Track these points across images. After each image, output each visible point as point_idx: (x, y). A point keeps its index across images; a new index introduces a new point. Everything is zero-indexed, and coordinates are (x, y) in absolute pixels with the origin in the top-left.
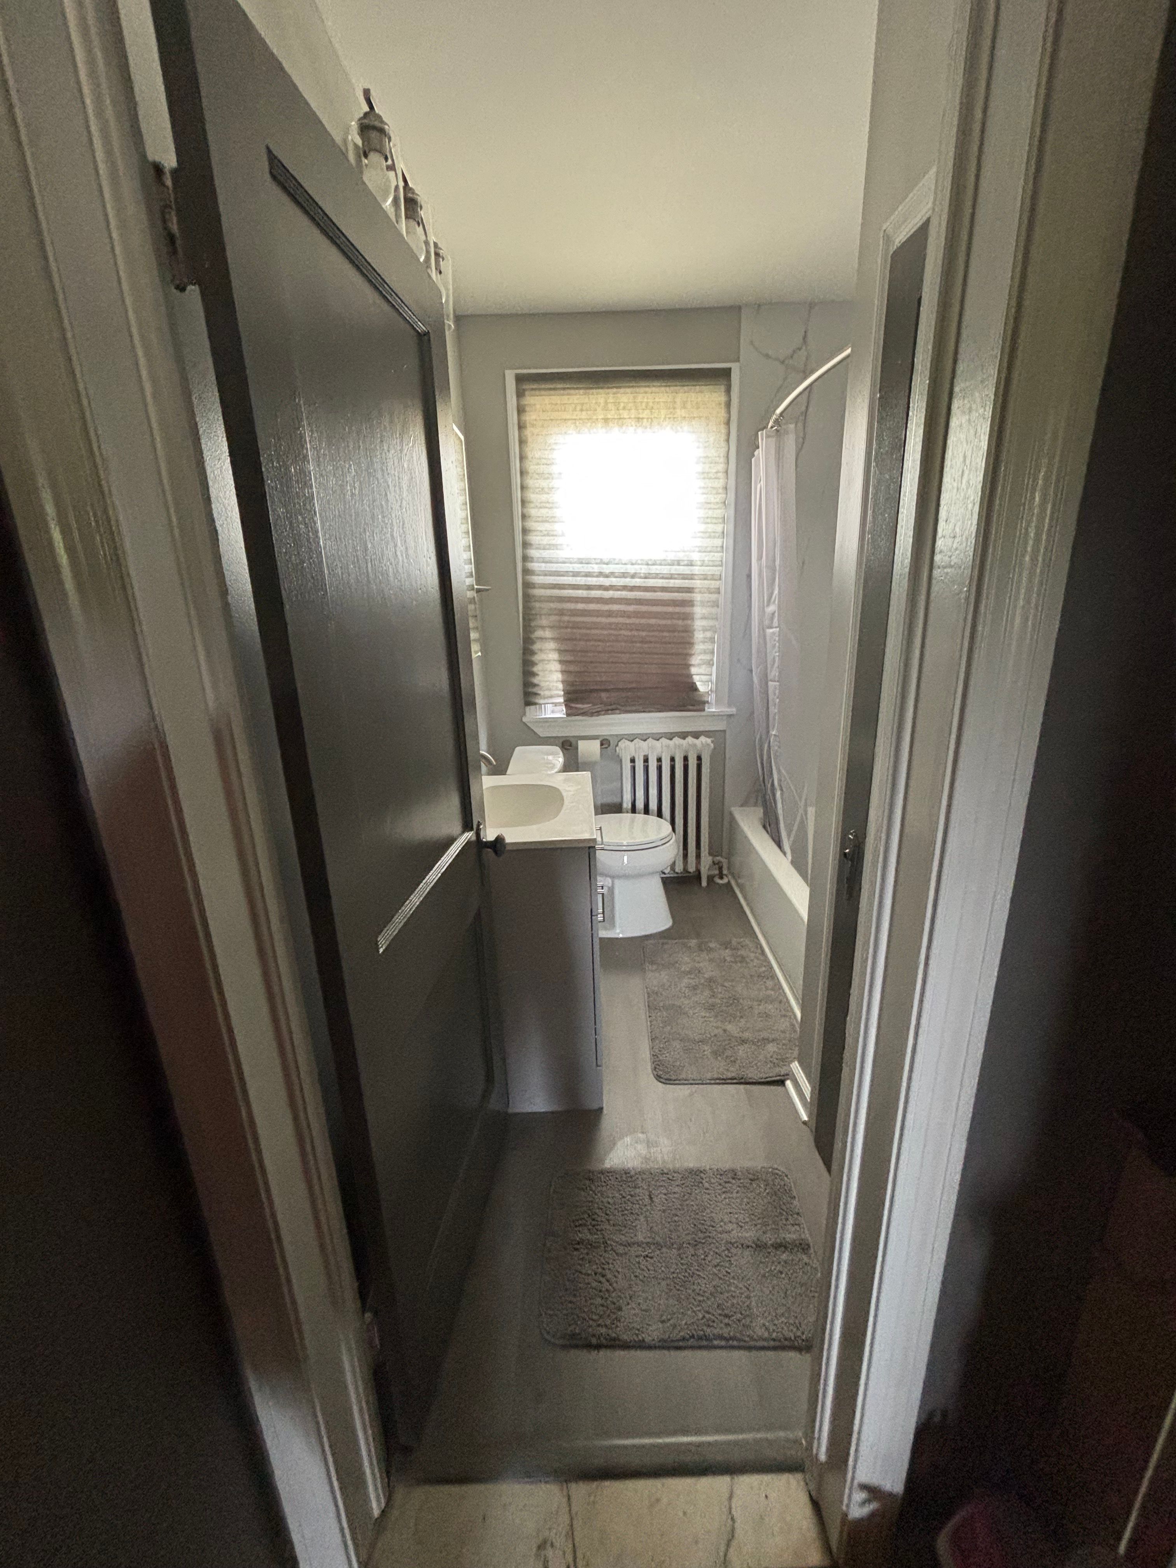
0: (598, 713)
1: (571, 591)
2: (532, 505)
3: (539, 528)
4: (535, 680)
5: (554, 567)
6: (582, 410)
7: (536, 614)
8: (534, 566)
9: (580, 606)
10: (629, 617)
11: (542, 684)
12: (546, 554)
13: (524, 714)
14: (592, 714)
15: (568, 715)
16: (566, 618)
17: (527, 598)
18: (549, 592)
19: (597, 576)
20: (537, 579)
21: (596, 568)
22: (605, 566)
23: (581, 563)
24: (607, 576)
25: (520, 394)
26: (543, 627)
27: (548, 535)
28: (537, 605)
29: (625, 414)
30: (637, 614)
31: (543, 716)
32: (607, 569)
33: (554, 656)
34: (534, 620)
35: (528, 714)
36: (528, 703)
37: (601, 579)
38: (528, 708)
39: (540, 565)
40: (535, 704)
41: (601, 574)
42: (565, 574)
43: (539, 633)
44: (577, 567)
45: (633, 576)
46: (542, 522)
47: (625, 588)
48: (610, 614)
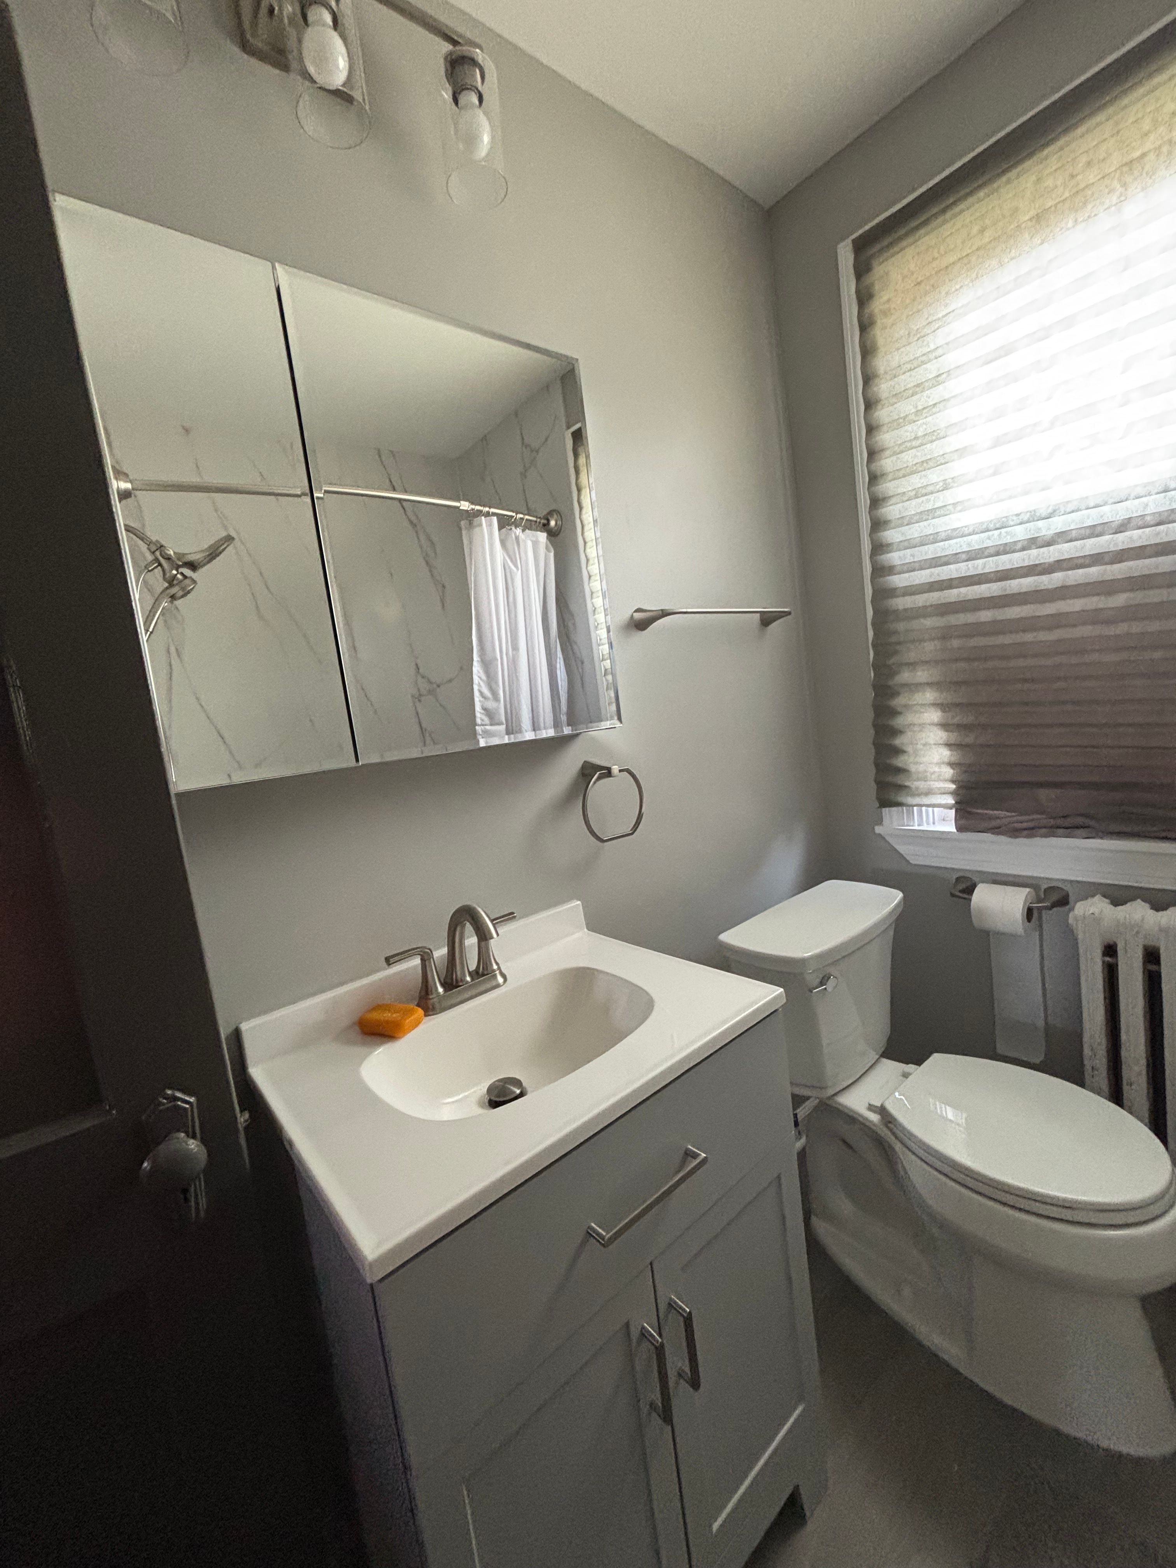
0: (1031, 831)
1: (963, 590)
2: (887, 453)
3: (900, 490)
4: (899, 762)
5: (929, 552)
6: (982, 231)
7: (899, 643)
8: (895, 558)
9: (985, 616)
10: (1108, 622)
11: (913, 768)
12: (915, 531)
13: (880, 822)
14: (1015, 833)
15: (960, 829)
16: (956, 643)
17: (883, 616)
18: (921, 600)
19: (1023, 549)
20: (899, 581)
21: (1020, 533)
22: (1040, 524)
23: (988, 530)
24: (1049, 543)
25: (862, 270)
26: (912, 665)
27: (916, 497)
28: (901, 626)
29: (1092, 176)
30: (1129, 613)
31: (916, 828)
32: (1046, 529)
33: (934, 716)
34: (896, 652)
35: (886, 820)
36: (886, 802)
37: (1034, 552)
38: (886, 811)
39: (901, 553)
40: (899, 804)
41: (1033, 543)
42: (954, 558)
43: (905, 676)
44: (976, 542)
45: (1122, 527)
46: (904, 476)
47: (1096, 559)
48: (1058, 621)
